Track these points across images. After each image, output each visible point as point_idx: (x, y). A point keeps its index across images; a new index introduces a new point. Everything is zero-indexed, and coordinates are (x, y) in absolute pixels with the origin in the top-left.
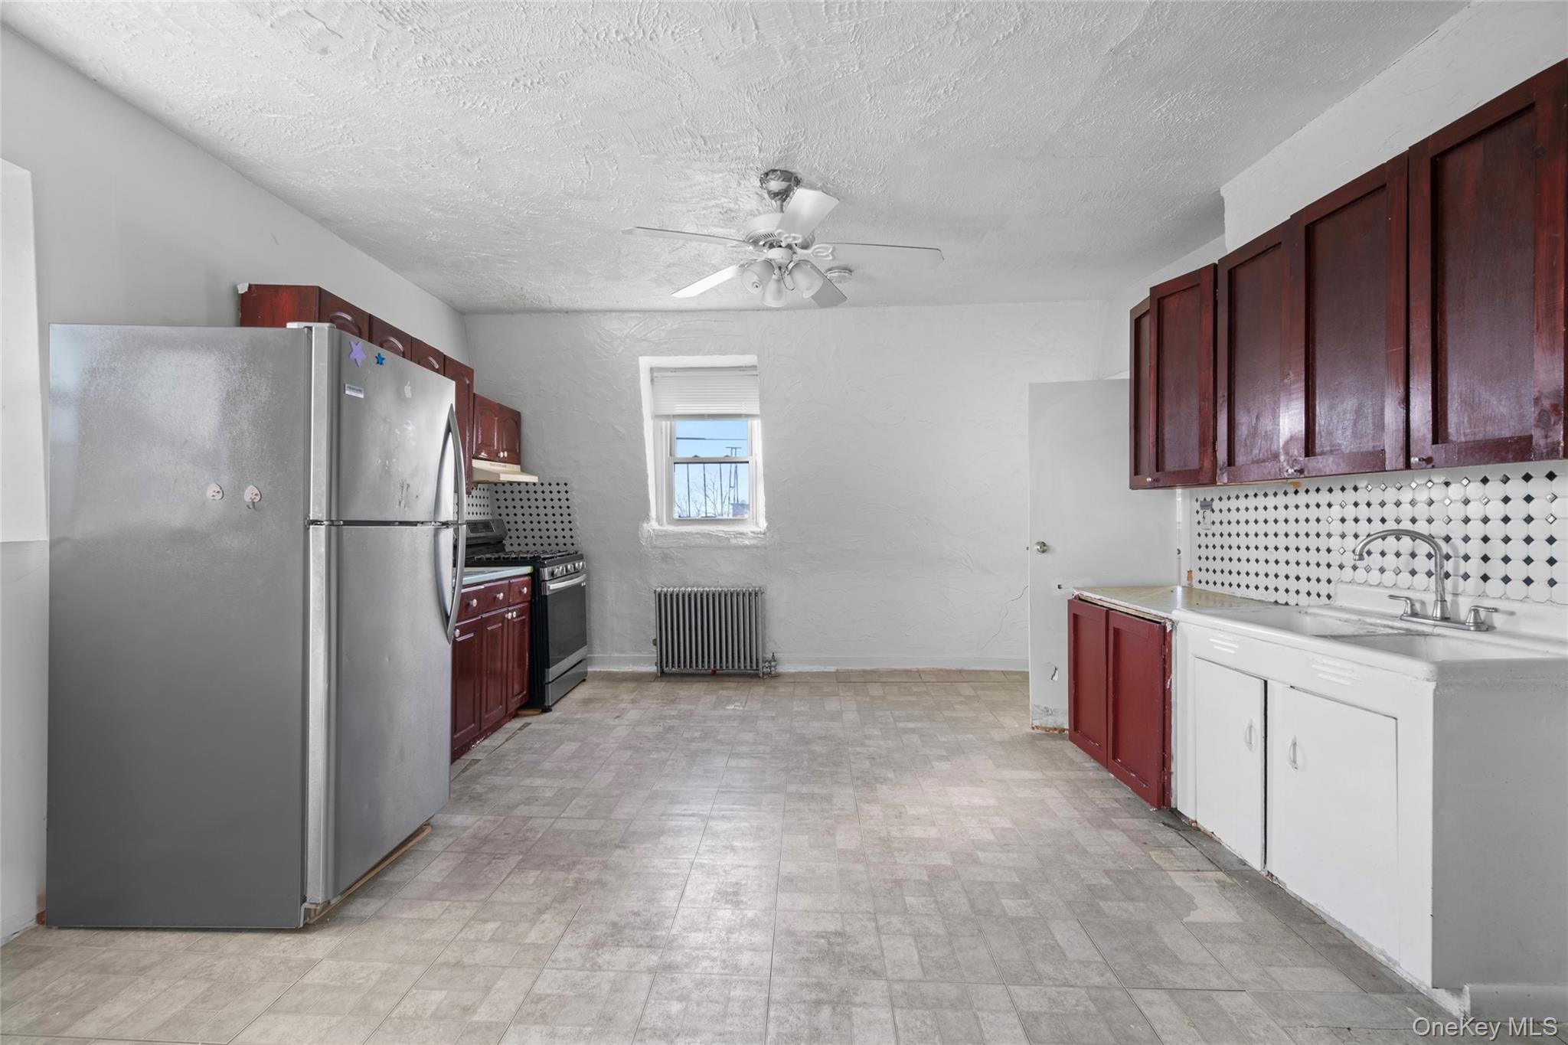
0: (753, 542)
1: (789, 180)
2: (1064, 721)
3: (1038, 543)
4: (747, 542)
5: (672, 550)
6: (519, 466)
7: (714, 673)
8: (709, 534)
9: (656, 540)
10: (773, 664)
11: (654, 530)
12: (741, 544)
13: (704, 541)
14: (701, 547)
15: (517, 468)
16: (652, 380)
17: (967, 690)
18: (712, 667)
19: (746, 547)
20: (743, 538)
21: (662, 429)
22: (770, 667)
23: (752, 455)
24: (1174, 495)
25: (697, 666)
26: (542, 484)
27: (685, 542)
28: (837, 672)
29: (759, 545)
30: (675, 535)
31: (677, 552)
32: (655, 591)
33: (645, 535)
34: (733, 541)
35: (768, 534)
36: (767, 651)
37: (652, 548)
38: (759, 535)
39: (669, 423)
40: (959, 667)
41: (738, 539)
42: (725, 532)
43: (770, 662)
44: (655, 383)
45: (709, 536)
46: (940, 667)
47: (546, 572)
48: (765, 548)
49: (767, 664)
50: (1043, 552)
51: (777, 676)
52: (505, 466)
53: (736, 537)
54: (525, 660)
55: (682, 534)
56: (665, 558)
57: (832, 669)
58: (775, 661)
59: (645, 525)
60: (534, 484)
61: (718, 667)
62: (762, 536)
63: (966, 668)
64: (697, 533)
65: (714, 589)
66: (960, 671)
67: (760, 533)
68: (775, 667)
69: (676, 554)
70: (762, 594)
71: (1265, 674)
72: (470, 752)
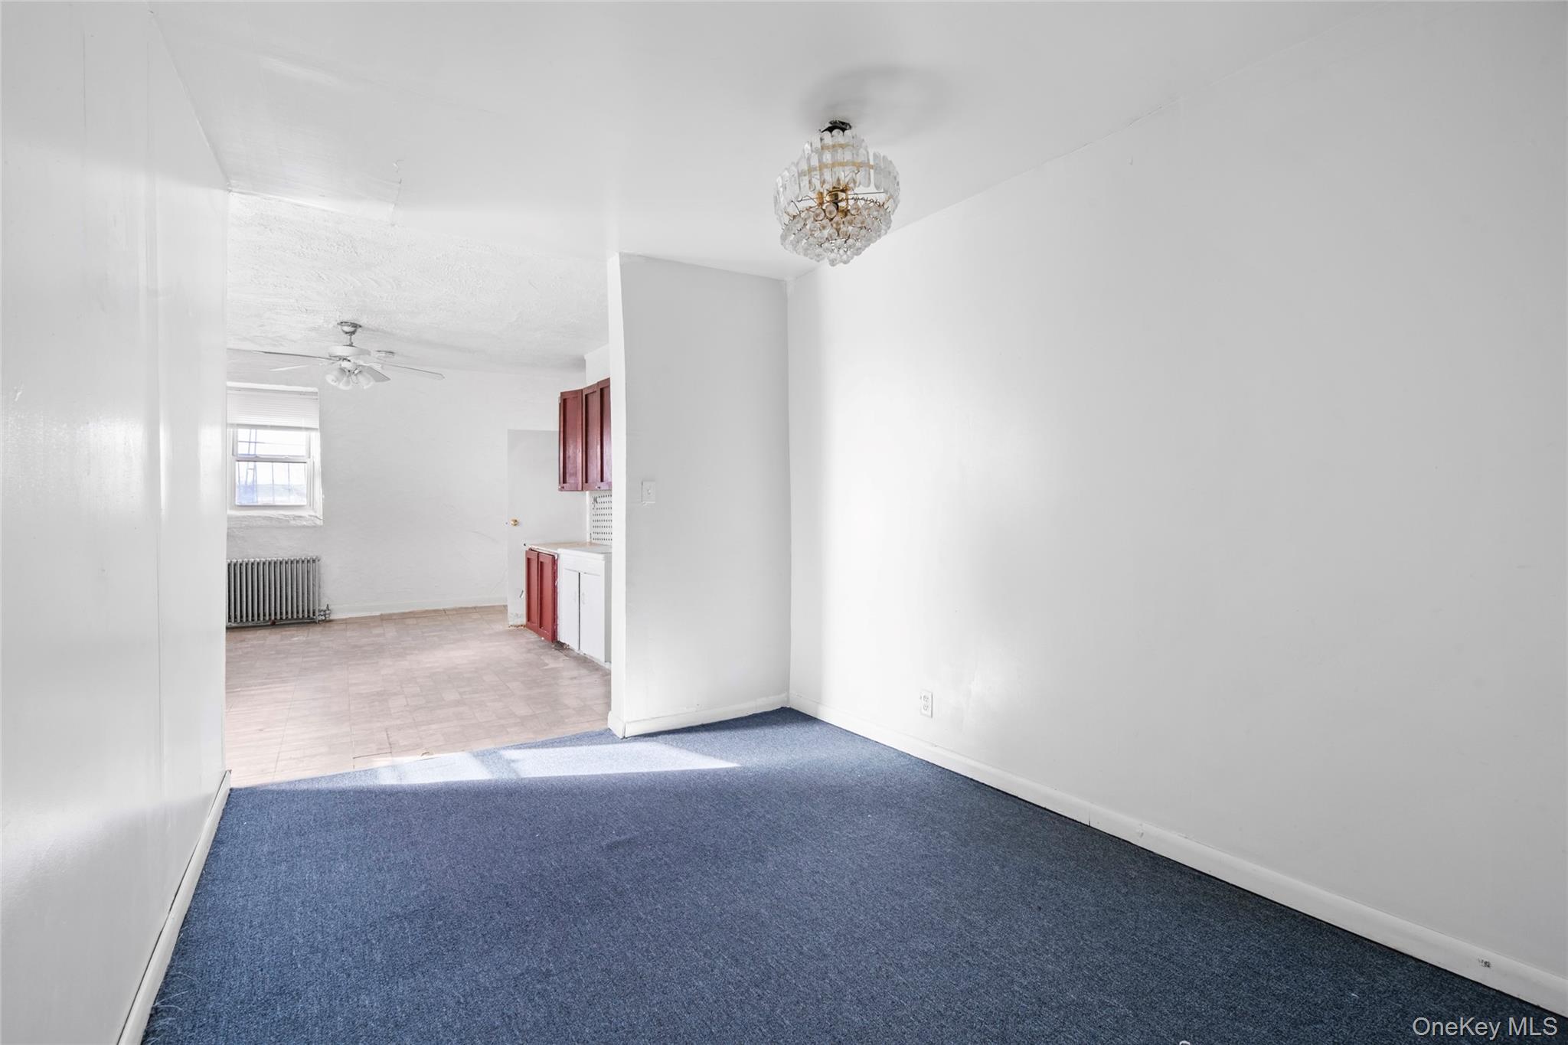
0: (310, 523)
1: (355, 327)
2: (524, 620)
3: (513, 520)
4: (305, 523)
7: (273, 624)
10: (327, 612)
12: (299, 524)
13: (264, 523)
14: (261, 527)
17: (475, 616)
18: (273, 618)
19: (304, 526)
20: (301, 520)
22: (325, 615)
23: (309, 457)
24: (585, 494)
25: (258, 619)
27: (246, 523)
28: (382, 615)
29: (316, 525)
30: (237, 518)
31: (238, 531)
34: (292, 522)
35: (324, 517)
36: (322, 604)
38: (316, 518)
39: (232, 430)
40: (474, 605)
41: (297, 521)
42: (285, 516)
43: (324, 611)
45: (270, 518)
46: (460, 606)
48: (322, 527)
49: (322, 613)
50: (515, 525)
51: (330, 621)
53: (294, 519)
55: (244, 517)
58: (329, 611)
61: (278, 618)
62: (319, 518)
63: (479, 605)
65: (275, 559)
66: (475, 608)
67: (317, 516)
68: (329, 614)
69: (237, 533)
70: (319, 561)
71: (580, 570)
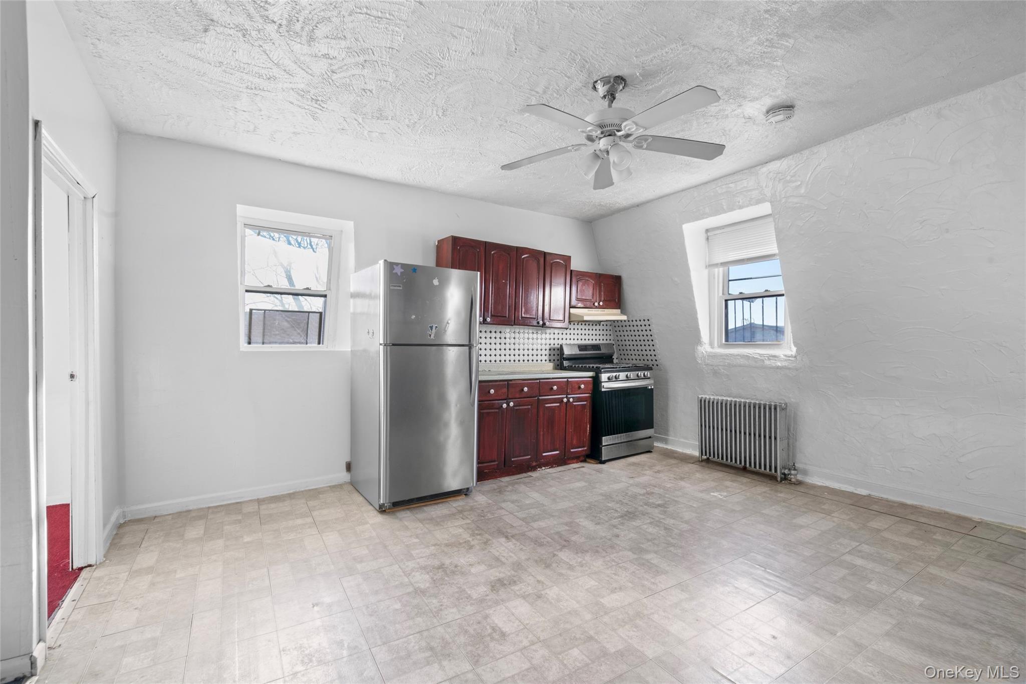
0: (785, 364)
4: (779, 364)
5: (720, 367)
6: (619, 310)
7: (745, 468)
8: (747, 356)
9: (708, 359)
11: (706, 352)
12: (774, 365)
13: (742, 361)
14: (741, 366)
15: (618, 311)
16: (708, 239)
19: (778, 368)
20: (776, 360)
21: (714, 275)
22: (790, 474)
25: (727, 459)
26: (629, 321)
27: (728, 361)
29: (790, 366)
30: (722, 356)
31: (724, 369)
32: (698, 397)
33: (700, 356)
34: (767, 362)
35: (798, 358)
37: (705, 365)
38: (790, 358)
39: (723, 269)
41: (771, 361)
43: (789, 470)
44: (709, 241)
45: (747, 357)
47: (604, 377)
48: (797, 370)
49: (787, 471)
51: (798, 483)
52: (604, 311)
53: (769, 359)
54: (587, 429)
55: (727, 355)
56: (716, 373)
57: (864, 492)
58: (795, 469)
59: (699, 348)
60: (625, 321)
61: (748, 465)
62: (793, 359)
64: (738, 355)
67: (792, 356)
68: (795, 475)
69: (722, 371)
70: (782, 409)
72: (536, 472)
